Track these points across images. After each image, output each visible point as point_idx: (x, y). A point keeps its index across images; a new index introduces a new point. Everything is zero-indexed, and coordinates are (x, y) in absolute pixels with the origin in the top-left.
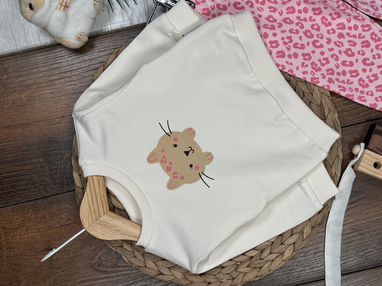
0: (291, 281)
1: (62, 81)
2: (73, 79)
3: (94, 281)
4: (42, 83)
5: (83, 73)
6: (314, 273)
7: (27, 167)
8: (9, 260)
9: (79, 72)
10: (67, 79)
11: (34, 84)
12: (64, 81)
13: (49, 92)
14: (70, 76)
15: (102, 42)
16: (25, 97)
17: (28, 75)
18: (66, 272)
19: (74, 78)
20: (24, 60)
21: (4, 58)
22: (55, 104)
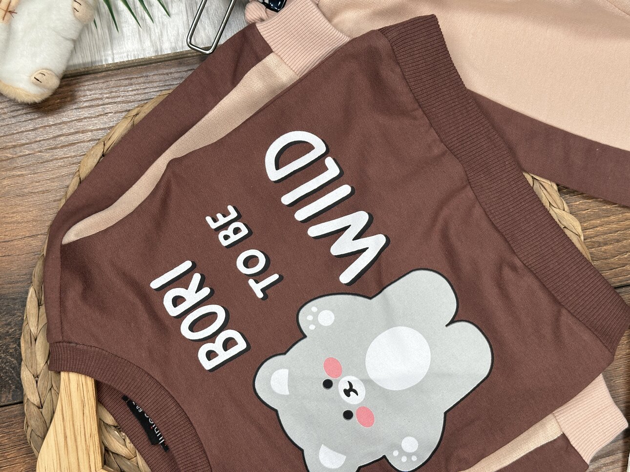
2: (18, 164)
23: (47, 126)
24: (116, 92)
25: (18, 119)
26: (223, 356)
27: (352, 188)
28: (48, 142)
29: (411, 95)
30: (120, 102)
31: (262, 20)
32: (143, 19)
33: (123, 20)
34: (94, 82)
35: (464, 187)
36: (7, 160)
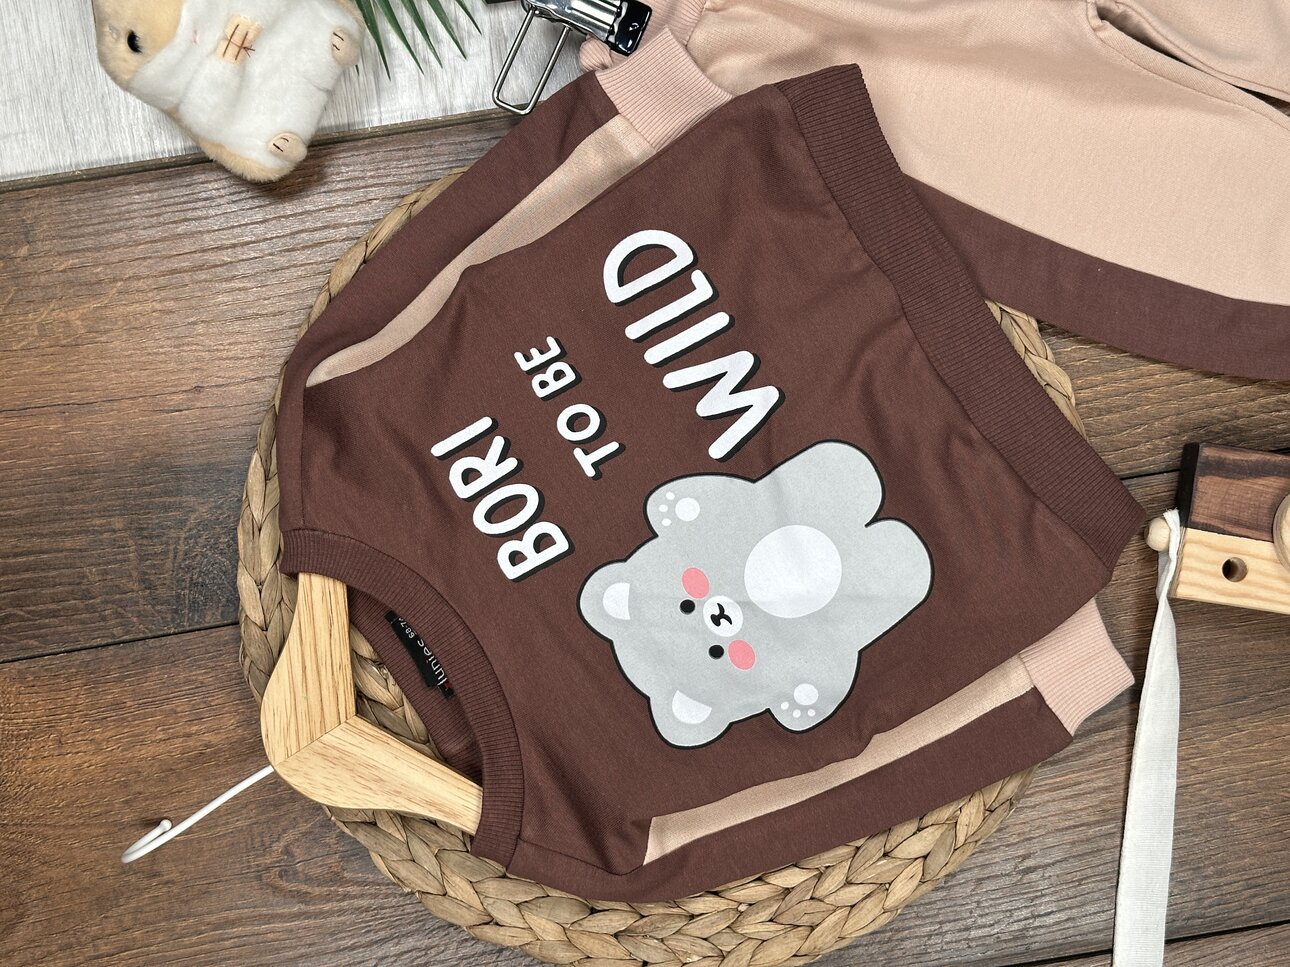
1: (202, 275)
2: (238, 271)
3: (260, 925)
4: (138, 278)
5: (271, 254)
7: (68, 544)
9: (261, 250)
10: (220, 269)
11: (115, 280)
12: (209, 277)
13: (158, 306)
14: (231, 263)
15: (340, 162)
16: (83, 318)
17: (97, 249)
18: (175, 890)
19: (242, 269)
20: (87, 200)
21: (25, 192)
22: (175, 347)
23: (283, 217)
24: (384, 168)
25: (241, 205)
26: (534, 560)
27: (731, 317)
28: (283, 240)
29: (820, 181)
30: (389, 184)
31: (604, 67)
32: (427, 62)
33: (397, 62)
34: (352, 153)
35: (896, 320)
36: (224, 265)
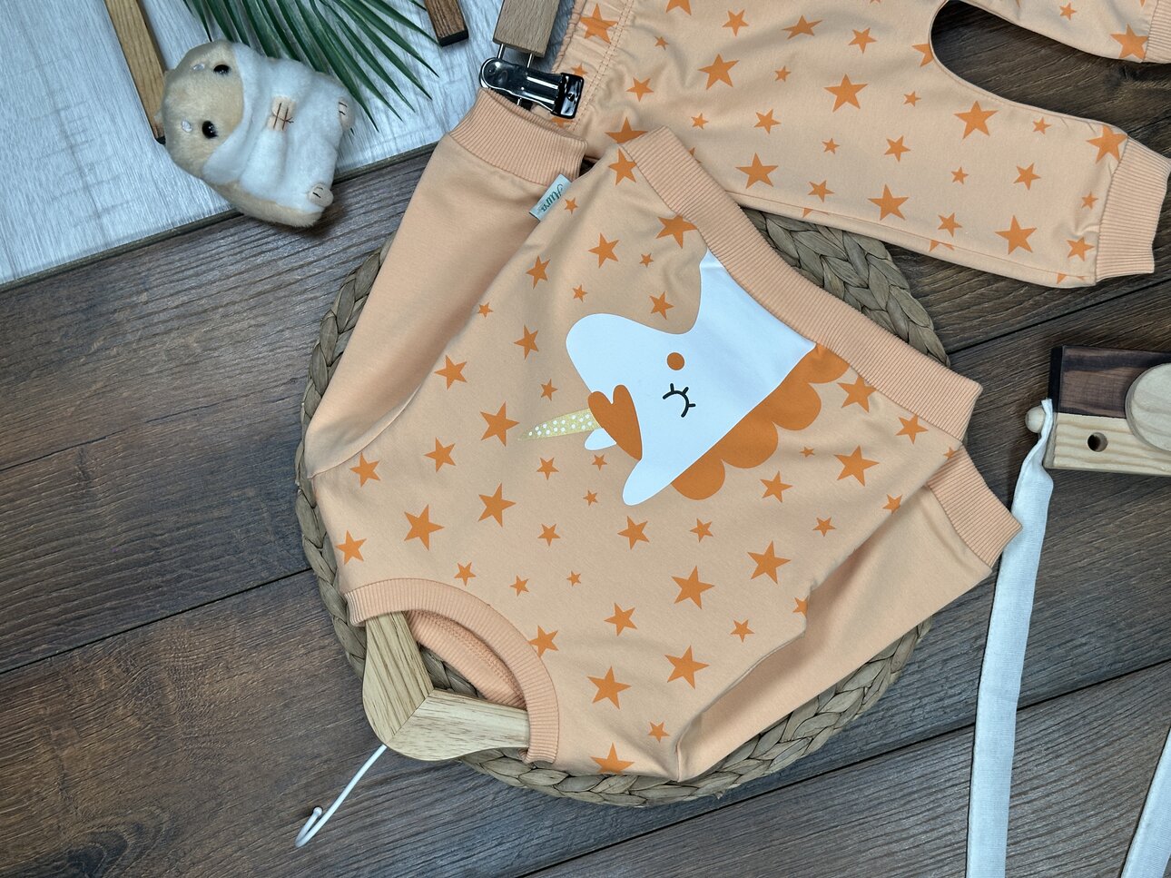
0: (890, 737)
1: (282, 293)
2: (307, 285)
4: (234, 303)
5: (330, 268)
6: (948, 710)
7: (216, 514)
8: (190, 747)
9: (322, 266)
10: (294, 286)
11: (217, 308)
12: (287, 293)
13: (253, 322)
14: (302, 279)
15: (372, 188)
16: (198, 341)
17: (200, 287)
19: (311, 283)
20: (185, 250)
21: (136, 251)
22: (271, 351)
24: (406, 187)
28: (338, 256)
36: (296, 282)
